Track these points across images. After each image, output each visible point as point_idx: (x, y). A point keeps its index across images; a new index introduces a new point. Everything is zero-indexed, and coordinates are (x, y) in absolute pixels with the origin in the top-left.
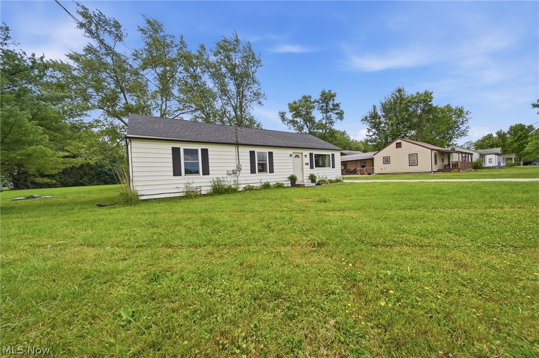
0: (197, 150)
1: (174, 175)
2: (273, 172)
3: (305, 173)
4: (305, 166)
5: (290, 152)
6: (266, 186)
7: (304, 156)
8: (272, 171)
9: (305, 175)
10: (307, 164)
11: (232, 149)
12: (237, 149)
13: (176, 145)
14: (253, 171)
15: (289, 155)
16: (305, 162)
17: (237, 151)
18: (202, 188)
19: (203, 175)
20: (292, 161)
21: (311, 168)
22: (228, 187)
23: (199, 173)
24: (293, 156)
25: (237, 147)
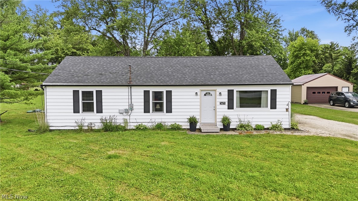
0: (93, 92)
2: (171, 112)
3: (218, 114)
4: (219, 106)
5: (197, 89)
6: (160, 127)
7: (218, 94)
8: (169, 110)
9: (218, 117)
10: (222, 103)
11: (126, 90)
12: (130, 89)
13: (76, 89)
14: (146, 110)
15: (194, 94)
16: (220, 99)
17: (130, 91)
18: (95, 124)
19: (97, 113)
20: (199, 100)
21: (229, 108)
22: (118, 124)
23: (93, 111)
24: (201, 94)
25: (130, 88)
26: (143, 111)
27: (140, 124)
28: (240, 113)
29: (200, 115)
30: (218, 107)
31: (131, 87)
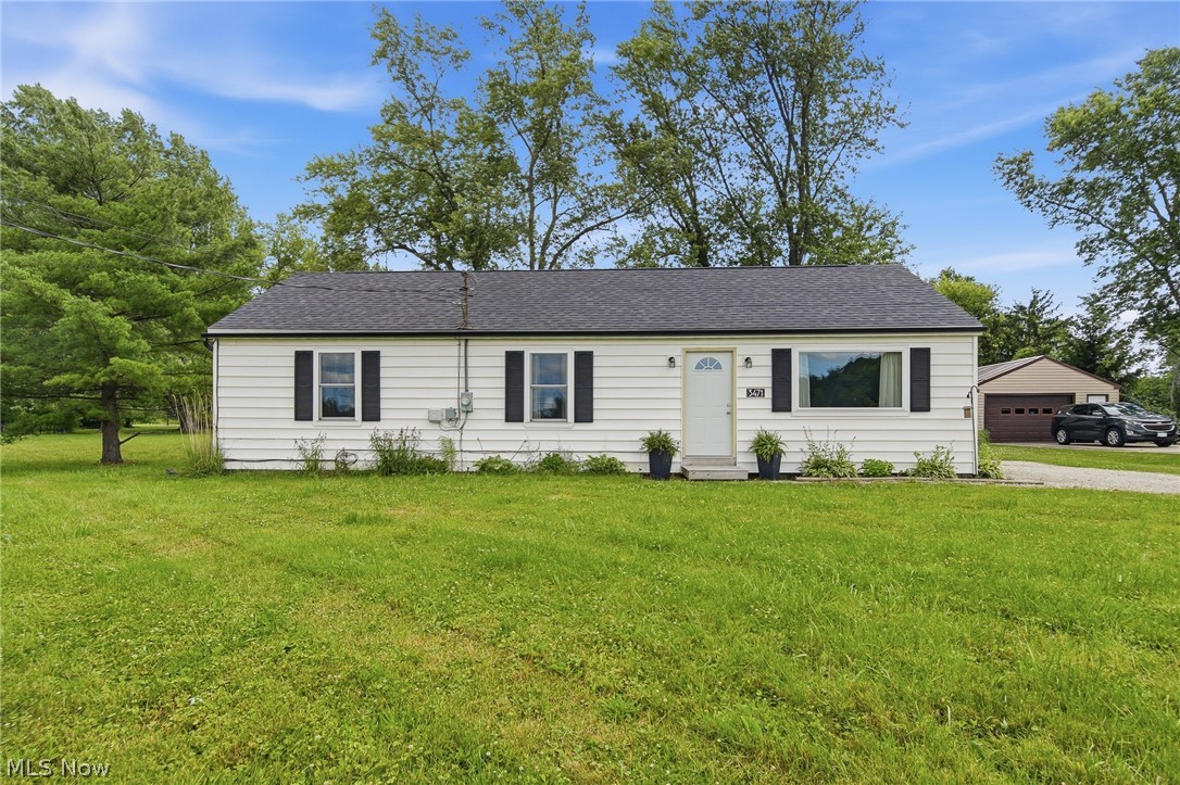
0: (352, 355)
1: (297, 419)
2: (591, 421)
3: (740, 426)
4: (743, 402)
5: (675, 347)
6: (554, 465)
7: (740, 361)
8: (585, 414)
9: (740, 437)
10: (754, 393)
11: (451, 348)
12: (463, 348)
13: (304, 346)
14: (513, 413)
15: (665, 362)
16: (742, 385)
17: (463, 354)
18: (358, 454)
19: (364, 420)
20: (678, 383)
21: (774, 410)
22: (423, 456)
23: (354, 416)
24: (685, 361)
25: (463, 343)
26: (502, 415)
27: (494, 456)
28: (813, 425)
29: (684, 431)
30: (740, 404)
31: (466, 341)
